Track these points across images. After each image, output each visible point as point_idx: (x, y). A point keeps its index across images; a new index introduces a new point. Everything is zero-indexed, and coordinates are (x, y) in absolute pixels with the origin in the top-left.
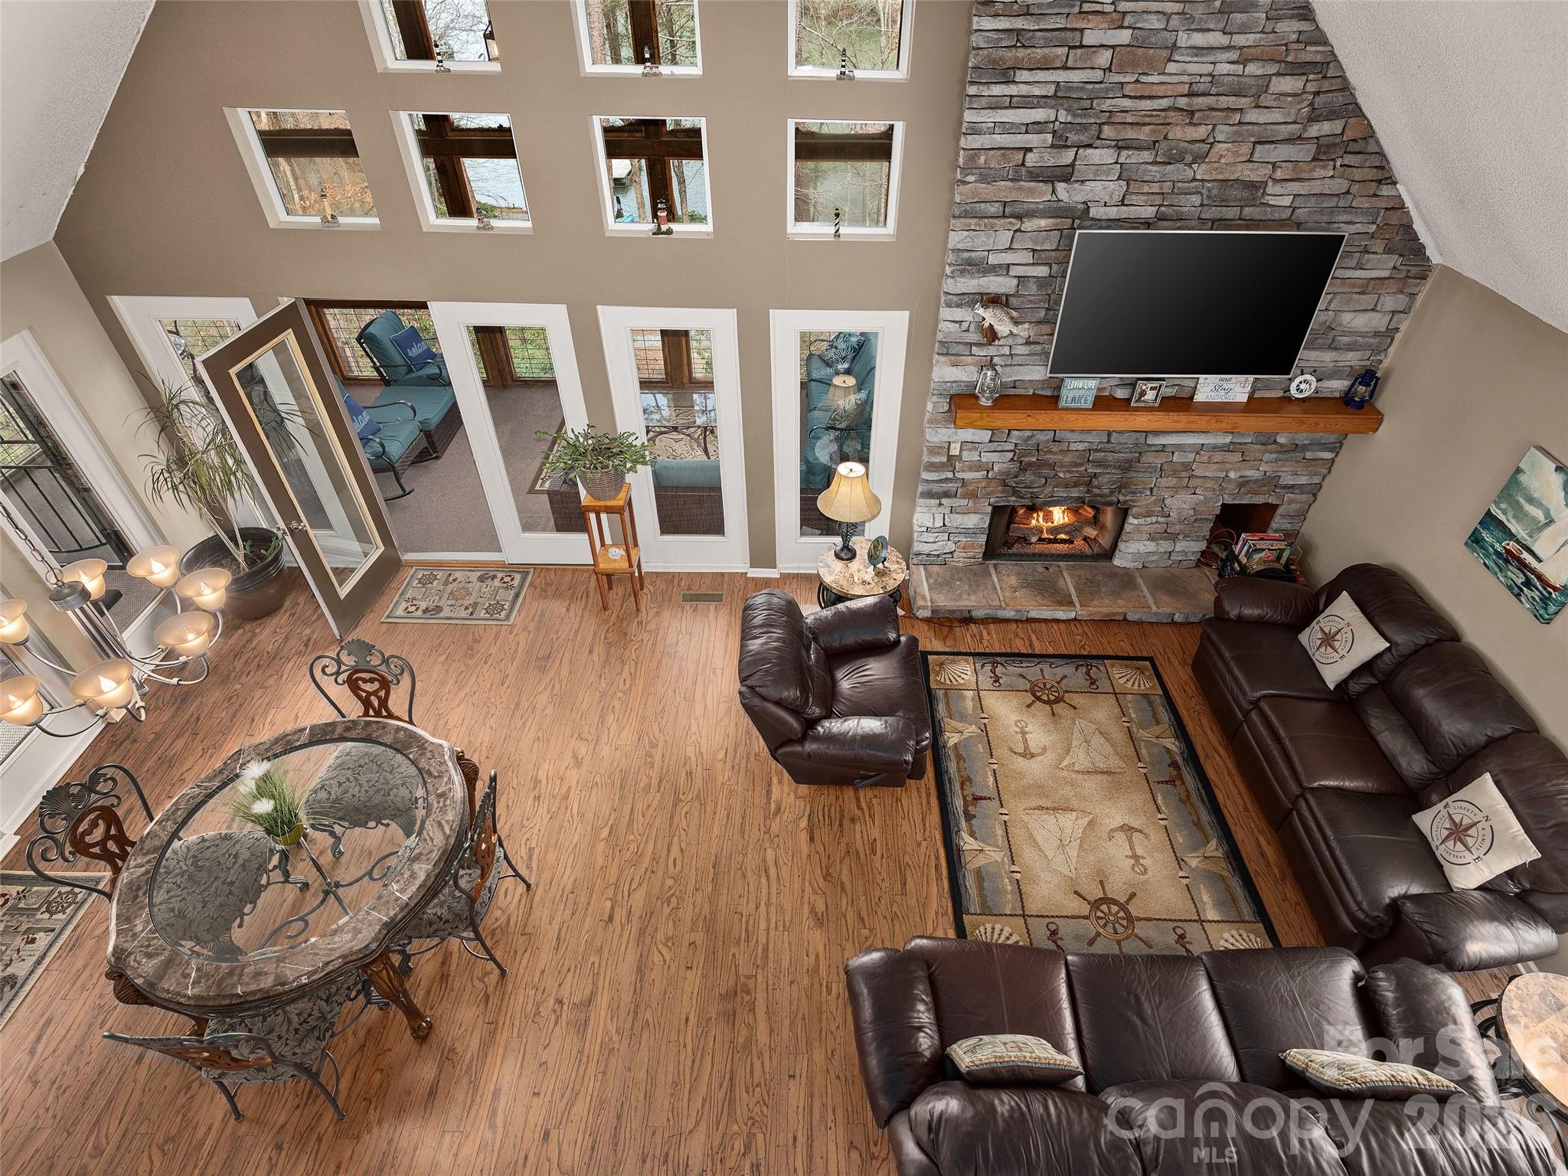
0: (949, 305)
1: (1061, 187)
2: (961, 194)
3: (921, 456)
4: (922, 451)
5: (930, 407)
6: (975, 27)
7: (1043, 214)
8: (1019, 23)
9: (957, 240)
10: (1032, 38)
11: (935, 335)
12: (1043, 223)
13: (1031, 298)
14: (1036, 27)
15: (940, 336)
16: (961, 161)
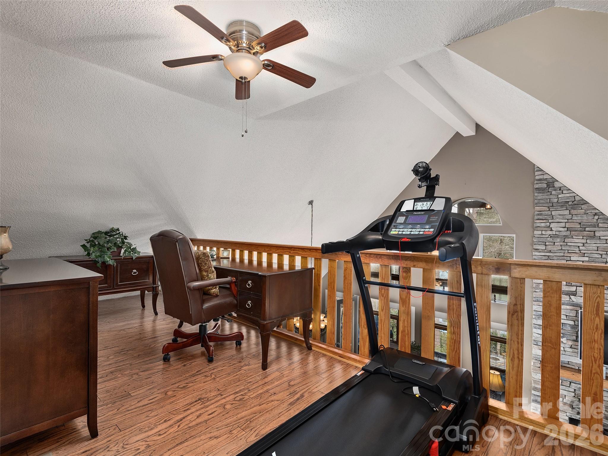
0: (535, 328)
1: (572, 297)
2: (535, 295)
3: (531, 384)
4: (531, 382)
5: (532, 364)
6: (534, 254)
7: (567, 305)
8: (548, 254)
9: (535, 308)
10: (553, 257)
11: (532, 338)
12: (568, 307)
13: (568, 331)
14: (554, 255)
15: (533, 338)
16: (534, 286)
